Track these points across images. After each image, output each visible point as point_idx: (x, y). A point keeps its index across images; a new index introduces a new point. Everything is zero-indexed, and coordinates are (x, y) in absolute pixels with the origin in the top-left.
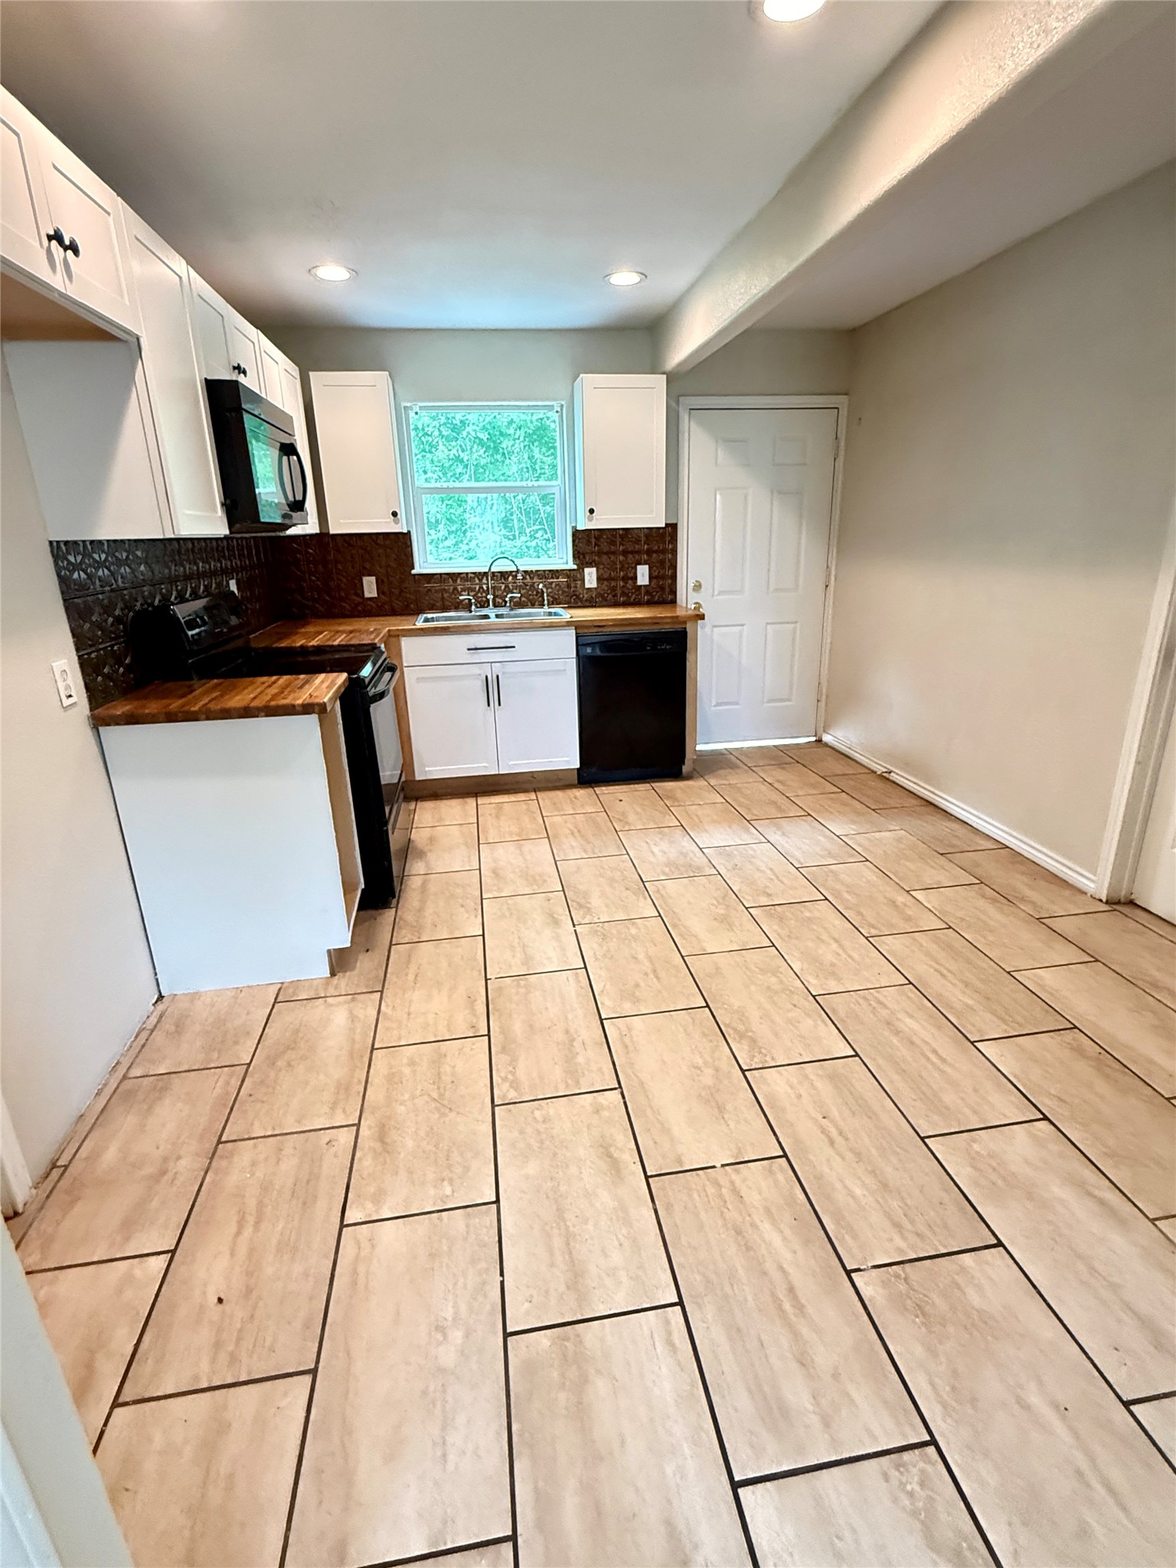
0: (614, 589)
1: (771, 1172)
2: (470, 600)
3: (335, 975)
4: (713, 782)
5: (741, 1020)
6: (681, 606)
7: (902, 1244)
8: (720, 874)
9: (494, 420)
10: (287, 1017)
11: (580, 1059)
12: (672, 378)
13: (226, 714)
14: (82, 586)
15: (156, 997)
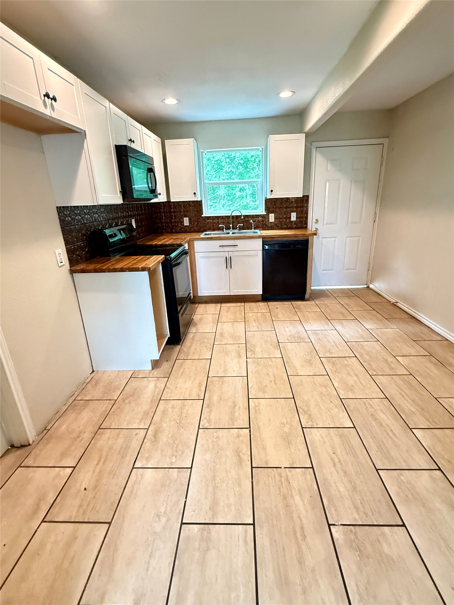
0: (281, 222)
1: (305, 474)
2: (223, 227)
3: (153, 369)
4: (317, 302)
5: (306, 405)
6: (309, 230)
7: (357, 517)
8: (311, 342)
9: (246, 155)
10: (134, 384)
11: (237, 414)
12: (307, 135)
13: (115, 270)
14: (69, 223)
15: (92, 371)
